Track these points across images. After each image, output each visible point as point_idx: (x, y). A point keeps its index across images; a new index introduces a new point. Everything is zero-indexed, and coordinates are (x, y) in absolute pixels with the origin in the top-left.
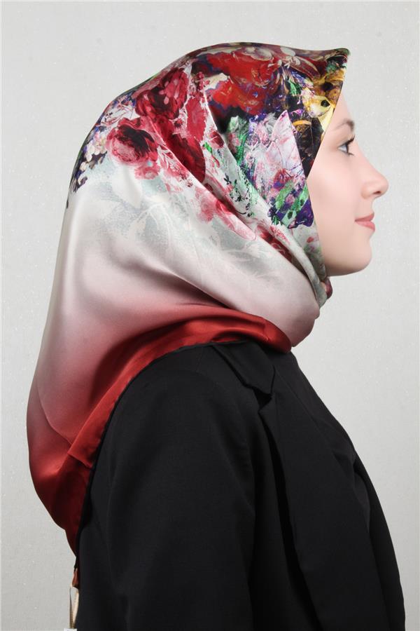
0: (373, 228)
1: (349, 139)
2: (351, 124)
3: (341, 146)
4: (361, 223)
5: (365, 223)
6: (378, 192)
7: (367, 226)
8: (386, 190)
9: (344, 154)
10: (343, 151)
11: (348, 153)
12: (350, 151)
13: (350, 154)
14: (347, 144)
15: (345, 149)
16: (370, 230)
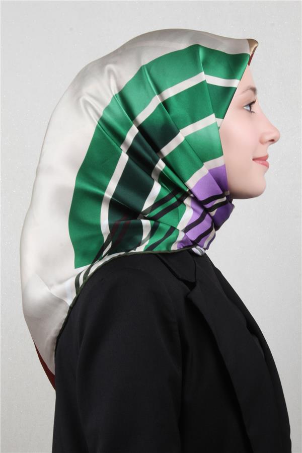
0: (267, 166)
1: (252, 101)
2: (254, 90)
3: (246, 106)
4: (258, 161)
5: (261, 162)
6: (273, 141)
7: (263, 164)
8: (278, 139)
9: (248, 112)
10: (247, 110)
11: (251, 111)
12: (252, 110)
13: (252, 112)
14: (250, 105)
15: (249, 108)
16: (265, 167)
